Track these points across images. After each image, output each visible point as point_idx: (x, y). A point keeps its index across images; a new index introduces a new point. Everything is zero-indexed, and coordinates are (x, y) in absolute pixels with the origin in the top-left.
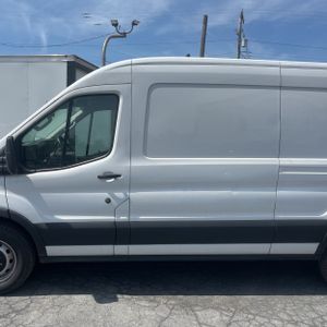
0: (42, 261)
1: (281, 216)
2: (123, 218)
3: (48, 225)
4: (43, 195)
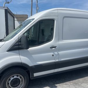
2: (57, 60)
3: (35, 66)
4: (33, 55)
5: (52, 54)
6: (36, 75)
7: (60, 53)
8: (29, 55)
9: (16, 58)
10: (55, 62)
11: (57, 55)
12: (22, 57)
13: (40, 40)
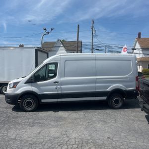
0: (40, 103)
1: (97, 90)
2: (60, 92)
5: (56, 87)
6: (43, 101)
7: (62, 86)
8: (38, 87)
9: (29, 88)
10: (61, 93)
11: (59, 88)
12: (33, 88)
13: (47, 77)
